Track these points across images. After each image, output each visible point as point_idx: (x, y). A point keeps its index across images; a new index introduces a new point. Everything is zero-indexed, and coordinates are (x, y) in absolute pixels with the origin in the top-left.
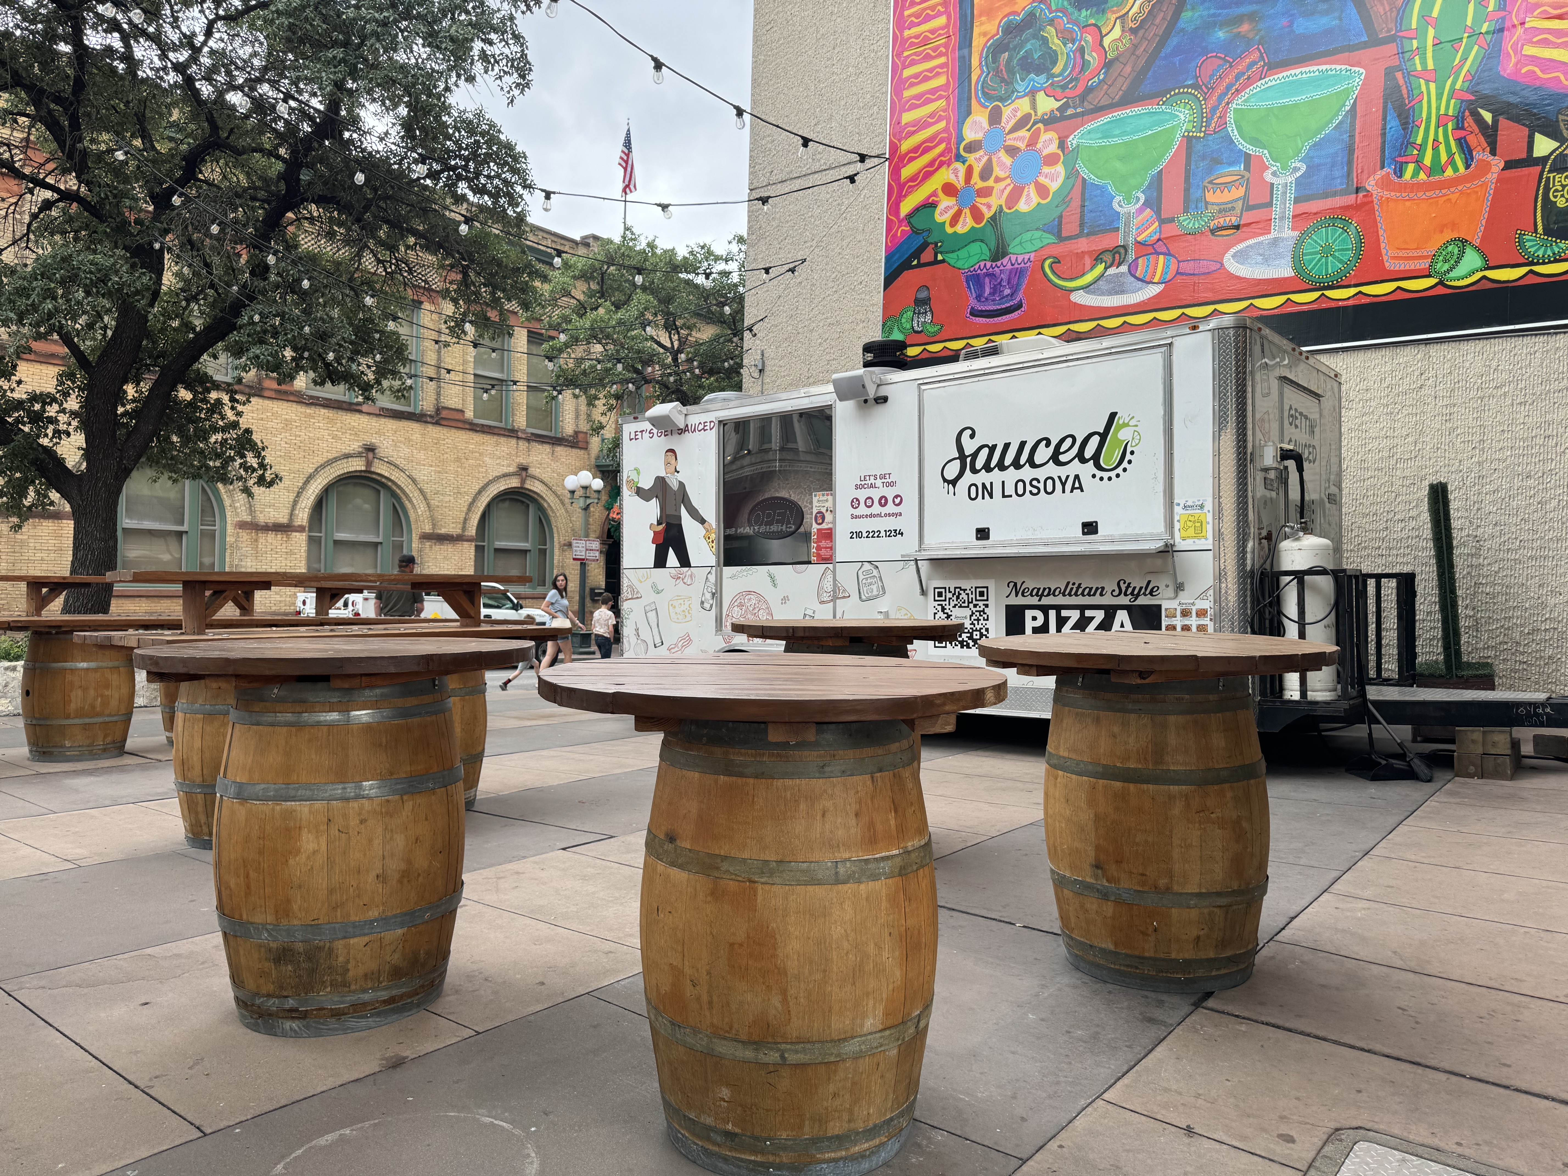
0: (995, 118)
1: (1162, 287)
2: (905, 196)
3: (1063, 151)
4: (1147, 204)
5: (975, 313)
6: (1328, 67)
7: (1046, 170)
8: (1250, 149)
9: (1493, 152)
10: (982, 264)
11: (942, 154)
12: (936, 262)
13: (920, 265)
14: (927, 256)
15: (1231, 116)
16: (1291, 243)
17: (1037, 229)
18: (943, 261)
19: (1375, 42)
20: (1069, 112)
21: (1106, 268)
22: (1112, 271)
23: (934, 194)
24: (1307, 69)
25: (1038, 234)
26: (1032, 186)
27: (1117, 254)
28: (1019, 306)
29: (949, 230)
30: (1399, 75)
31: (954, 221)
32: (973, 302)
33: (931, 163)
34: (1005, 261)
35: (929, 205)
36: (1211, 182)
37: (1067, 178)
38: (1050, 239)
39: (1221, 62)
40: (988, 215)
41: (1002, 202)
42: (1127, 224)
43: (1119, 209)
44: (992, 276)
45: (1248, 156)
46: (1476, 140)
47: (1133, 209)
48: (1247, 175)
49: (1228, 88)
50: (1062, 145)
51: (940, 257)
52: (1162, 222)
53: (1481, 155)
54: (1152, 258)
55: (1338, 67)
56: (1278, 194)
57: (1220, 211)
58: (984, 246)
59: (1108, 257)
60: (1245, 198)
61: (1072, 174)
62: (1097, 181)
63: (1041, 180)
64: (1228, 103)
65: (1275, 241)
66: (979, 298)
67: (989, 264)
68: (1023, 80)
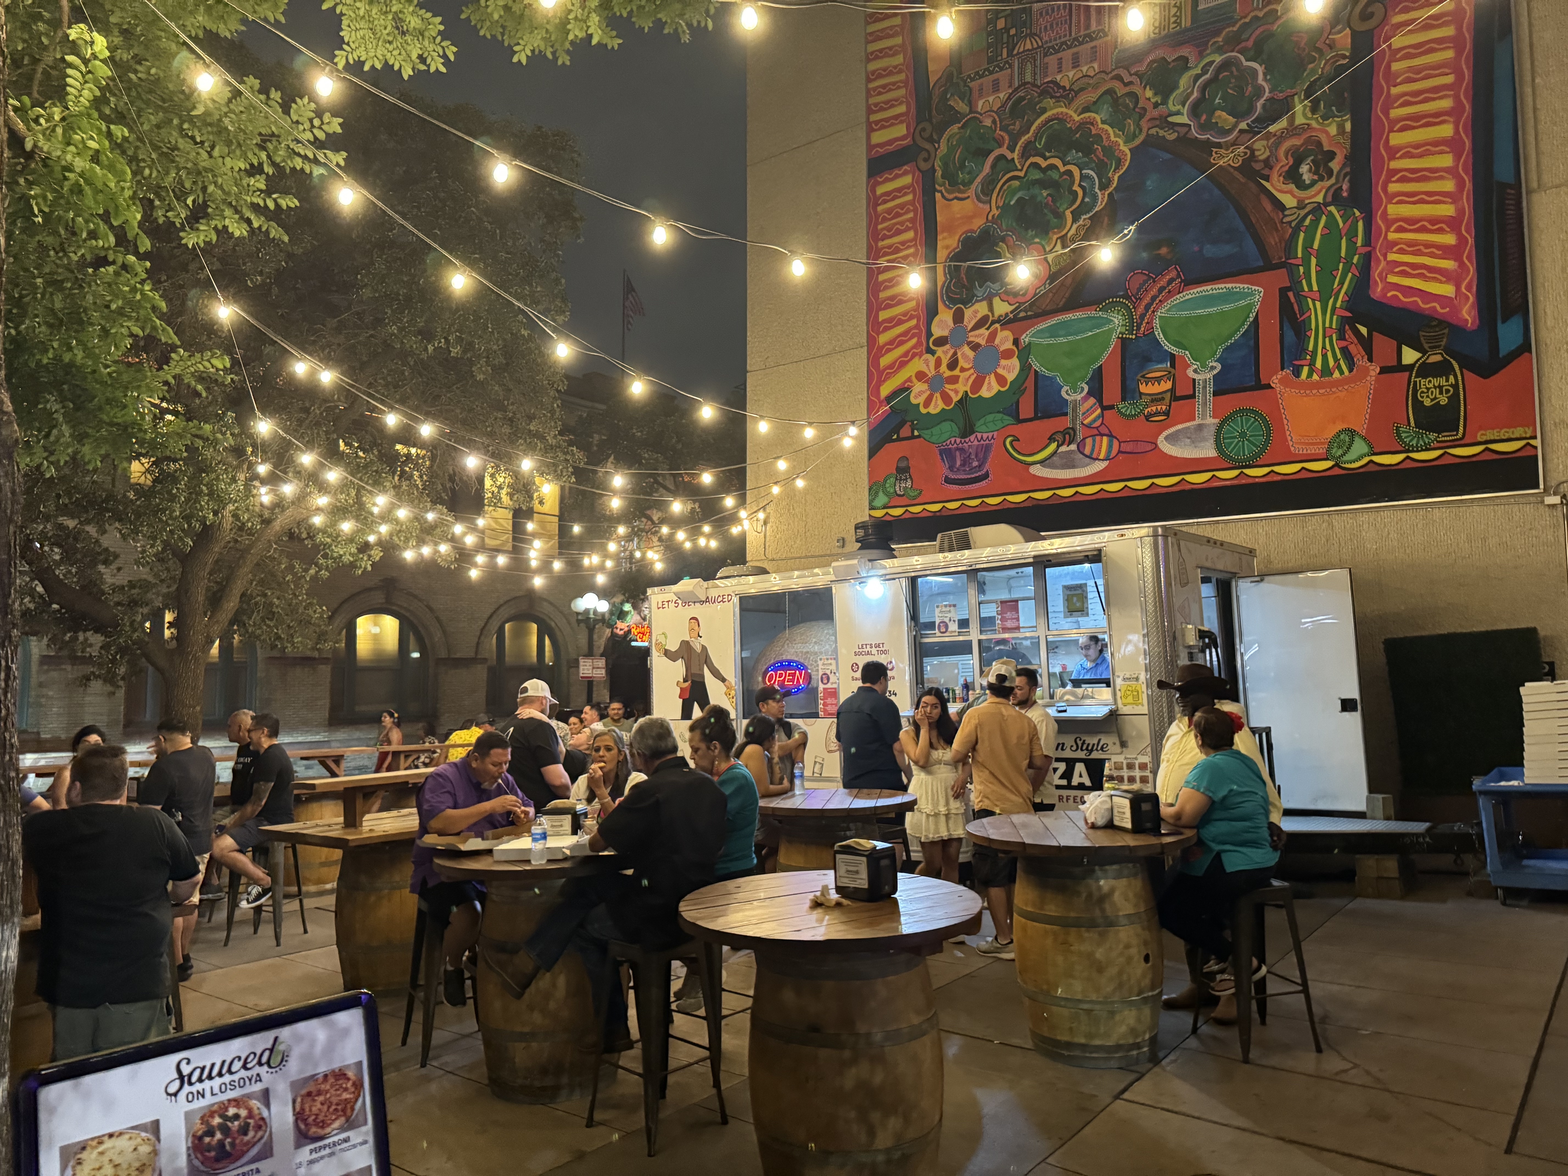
0: (958, 318)
1: (1106, 463)
2: (884, 381)
3: (1017, 347)
4: (1090, 394)
5: (948, 480)
6: (1234, 285)
7: (1003, 362)
8: (1173, 349)
9: (1370, 360)
10: (953, 440)
11: (914, 347)
12: (913, 437)
13: (899, 439)
14: (905, 432)
15: (1157, 323)
16: (1213, 430)
17: (999, 412)
18: (919, 436)
19: (1269, 266)
20: (1022, 314)
21: (1058, 447)
22: (1063, 449)
23: (909, 380)
24: (1216, 286)
25: (1000, 416)
26: (993, 375)
27: (1068, 436)
28: (986, 476)
29: (923, 411)
30: (1291, 294)
31: (927, 404)
32: (946, 471)
33: (906, 354)
34: (972, 437)
35: (904, 389)
36: (1143, 376)
37: (1022, 370)
38: (1008, 420)
39: (1145, 278)
40: (956, 398)
41: (968, 389)
42: (1074, 410)
43: (1066, 397)
44: (962, 450)
45: (1173, 357)
46: (1356, 349)
47: (1079, 397)
48: (1172, 370)
49: (1153, 299)
50: (1016, 342)
51: (916, 433)
52: (1104, 408)
53: (1361, 360)
54: (1098, 438)
55: (1242, 286)
56: (1199, 388)
57: (1152, 401)
58: (953, 424)
59: (1059, 437)
60: (1173, 390)
61: (1026, 366)
62: (1047, 373)
63: (1000, 371)
64: (1153, 312)
65: (1200, 427)
66: (951, 468)
67: (958, 440)
68: (981, 287)
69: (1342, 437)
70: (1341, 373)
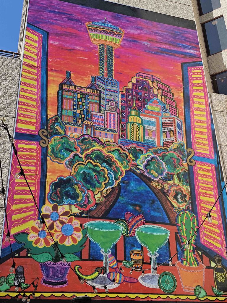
0: (55, 209)
1: (118, 285)
2: (13, 227)
3: (82, 228)
5: (45, 282)
6: (161, 227)
7: (75, 232)
9: (203, 263)
10: (49, 262)
11: (32, 215)
12: (27, 257)
13: (19, 257)
14: (23, 253)
15: (136, 233)
17: (72, 254)
18: (31, 257)
19: (171, 224)
20: (84, 215)
21: (99, 274)
22: (101, 275)
23: (28, 229)
24: (155, 226)
26: (70, 237)
27: (103, 270)
28: (65, 282)
29: (34, 245)
30: (178, 235)
31: (37, 242)
32: (44, 276)
33: (27, 217)
34: (59, 263)
35: (25, 233)
36: (132, 252)
37: (84, 238)
38: (77, 258)
39: (132, 216)
40: (52, 243)
41: (58, 240)
42: (106, 259)
43: (103, 254)
44: (53, 268)
45: (142, 247)
47: (108, 255)
48: (142, 252)
49: (135, 224)
50: (81, 225)
51: (29, 255)
52: (118, 261)
53: (200, 263)
54: (115, 273)
55: (164, 228)
57: (136, 262)
58: (50, 255)
59: (99, 270)
60: (143, 260)
61: (85, 237)
62: (94, 242)
63: (73, 236)
64: (135, 229)
66: (47, 276)
67: (52, 263)
68: (66, 199)
69: (198, 288)
70: (195, 266)
